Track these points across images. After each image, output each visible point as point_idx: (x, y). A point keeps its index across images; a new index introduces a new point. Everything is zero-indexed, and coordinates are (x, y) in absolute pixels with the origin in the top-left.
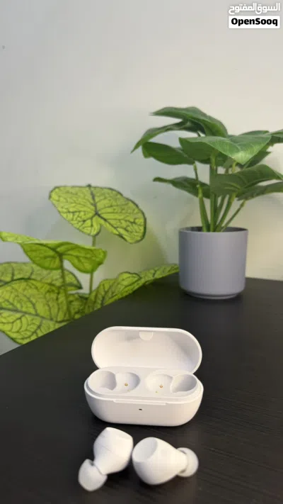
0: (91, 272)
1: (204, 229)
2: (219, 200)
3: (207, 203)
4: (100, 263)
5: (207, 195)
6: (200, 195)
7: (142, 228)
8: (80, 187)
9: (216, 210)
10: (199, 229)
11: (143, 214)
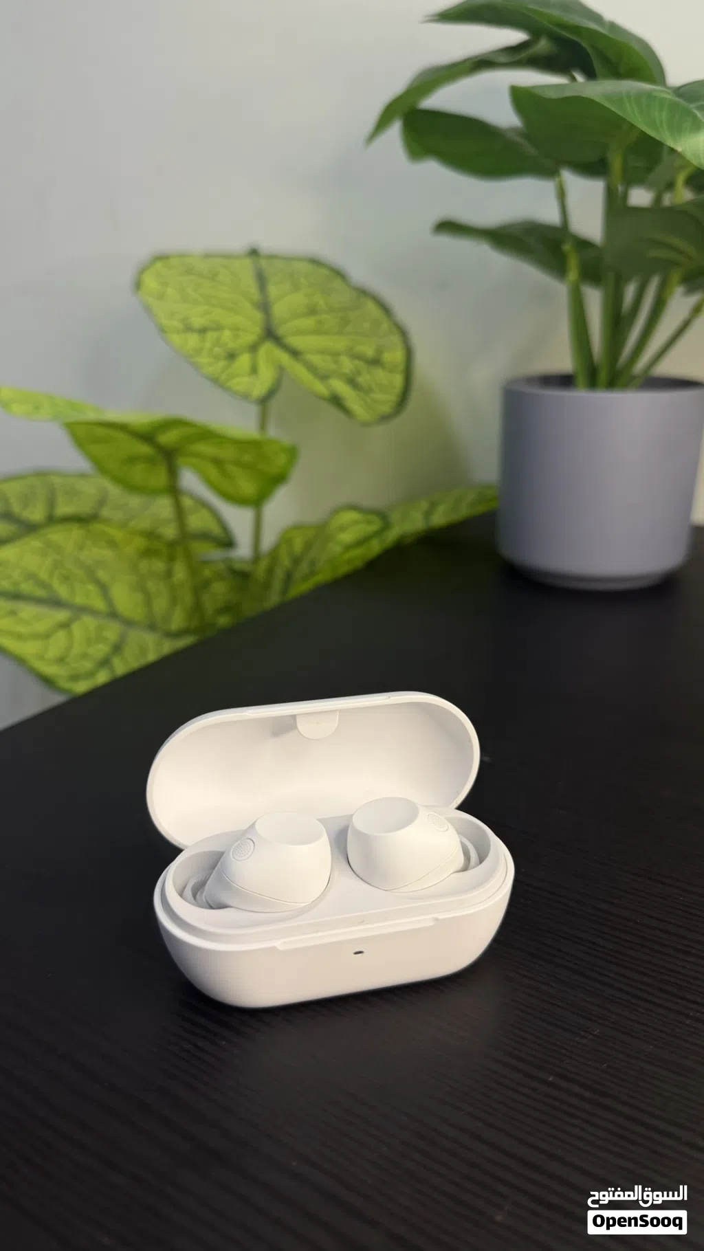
0: (257, 502)
1: (581, 379)
2: (630, 291)
3: (594, 299)
4: (279, 479)
5: (592, 274)
6: (573, 275)
7: (398, 380)
8: (228, 256)
9: (617, 322)
10: (566, 381)
11: (404, 334)
